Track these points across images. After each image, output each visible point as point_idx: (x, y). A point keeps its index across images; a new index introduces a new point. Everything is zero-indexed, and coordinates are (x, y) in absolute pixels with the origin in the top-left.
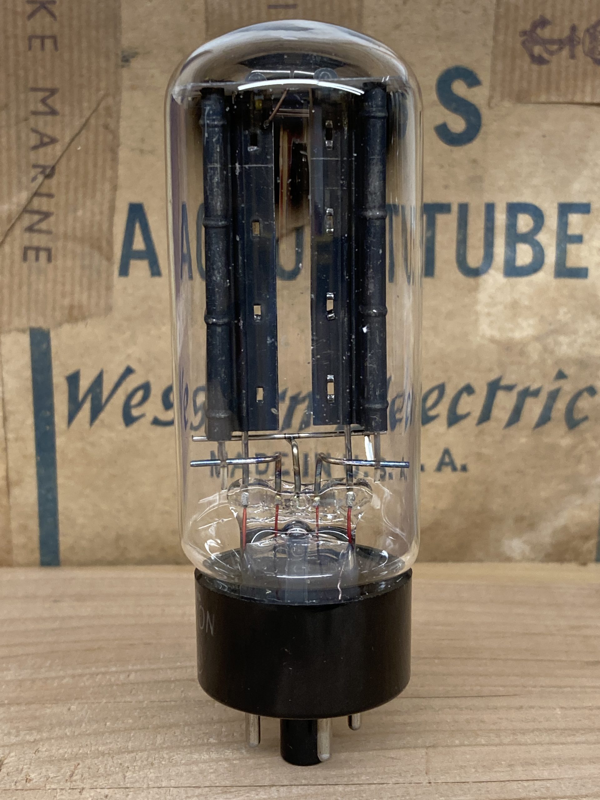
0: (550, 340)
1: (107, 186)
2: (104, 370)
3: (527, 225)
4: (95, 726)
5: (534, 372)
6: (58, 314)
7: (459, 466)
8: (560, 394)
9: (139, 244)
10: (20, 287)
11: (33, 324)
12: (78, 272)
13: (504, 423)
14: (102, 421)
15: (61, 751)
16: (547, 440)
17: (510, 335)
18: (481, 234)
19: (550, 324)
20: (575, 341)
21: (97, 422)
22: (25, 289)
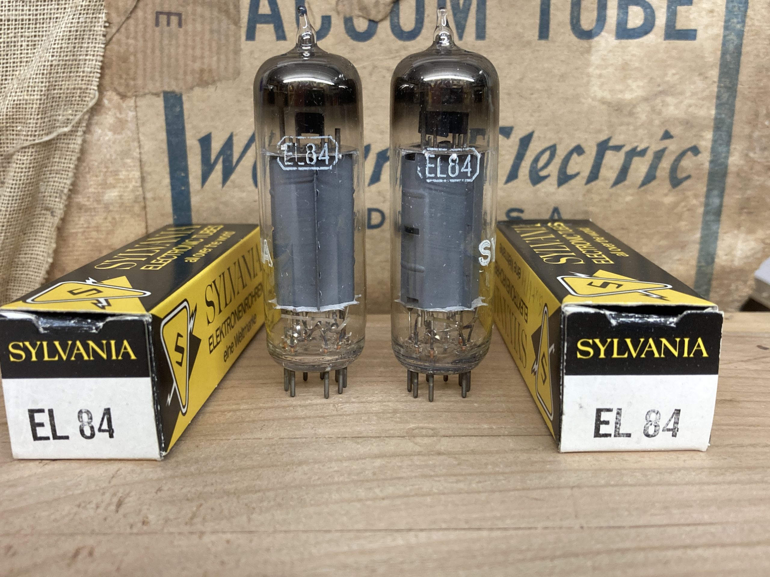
0: (658, 101)
2: (234, 133)
4: (223, 463)
5: (641, 132)
6: (189, 78)
8: (666, 153)
9: (265, 8)
10: (153, 51)
11: (166, 89)
12: (207, 36)
13: (612, 182)
14: (233, 182)
15: (185, 490)
16: (650, 198)
17: (620, 96)
19: (659, 85)
20: (681, 102)
21: (228, 183)
22: (158, 53)
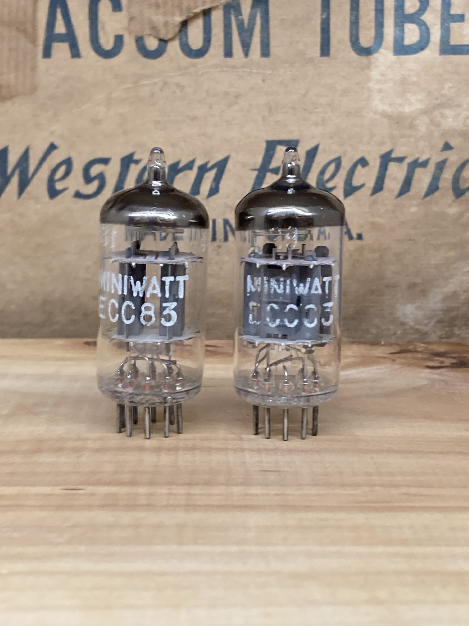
0: (436, 113)
2: (30, 148)
3: (414, 6)
5: (422, 144)
7: (355, 236)
8: (448, 164)
9: (60, 28)
12: (6, 54)
13: (396, 192)
14: (29, 194)
16: (435, 208)
17: (400, 109)
18: (372, 14)
19: (437, 99)
20: (459, 114)
21: (24, 195)
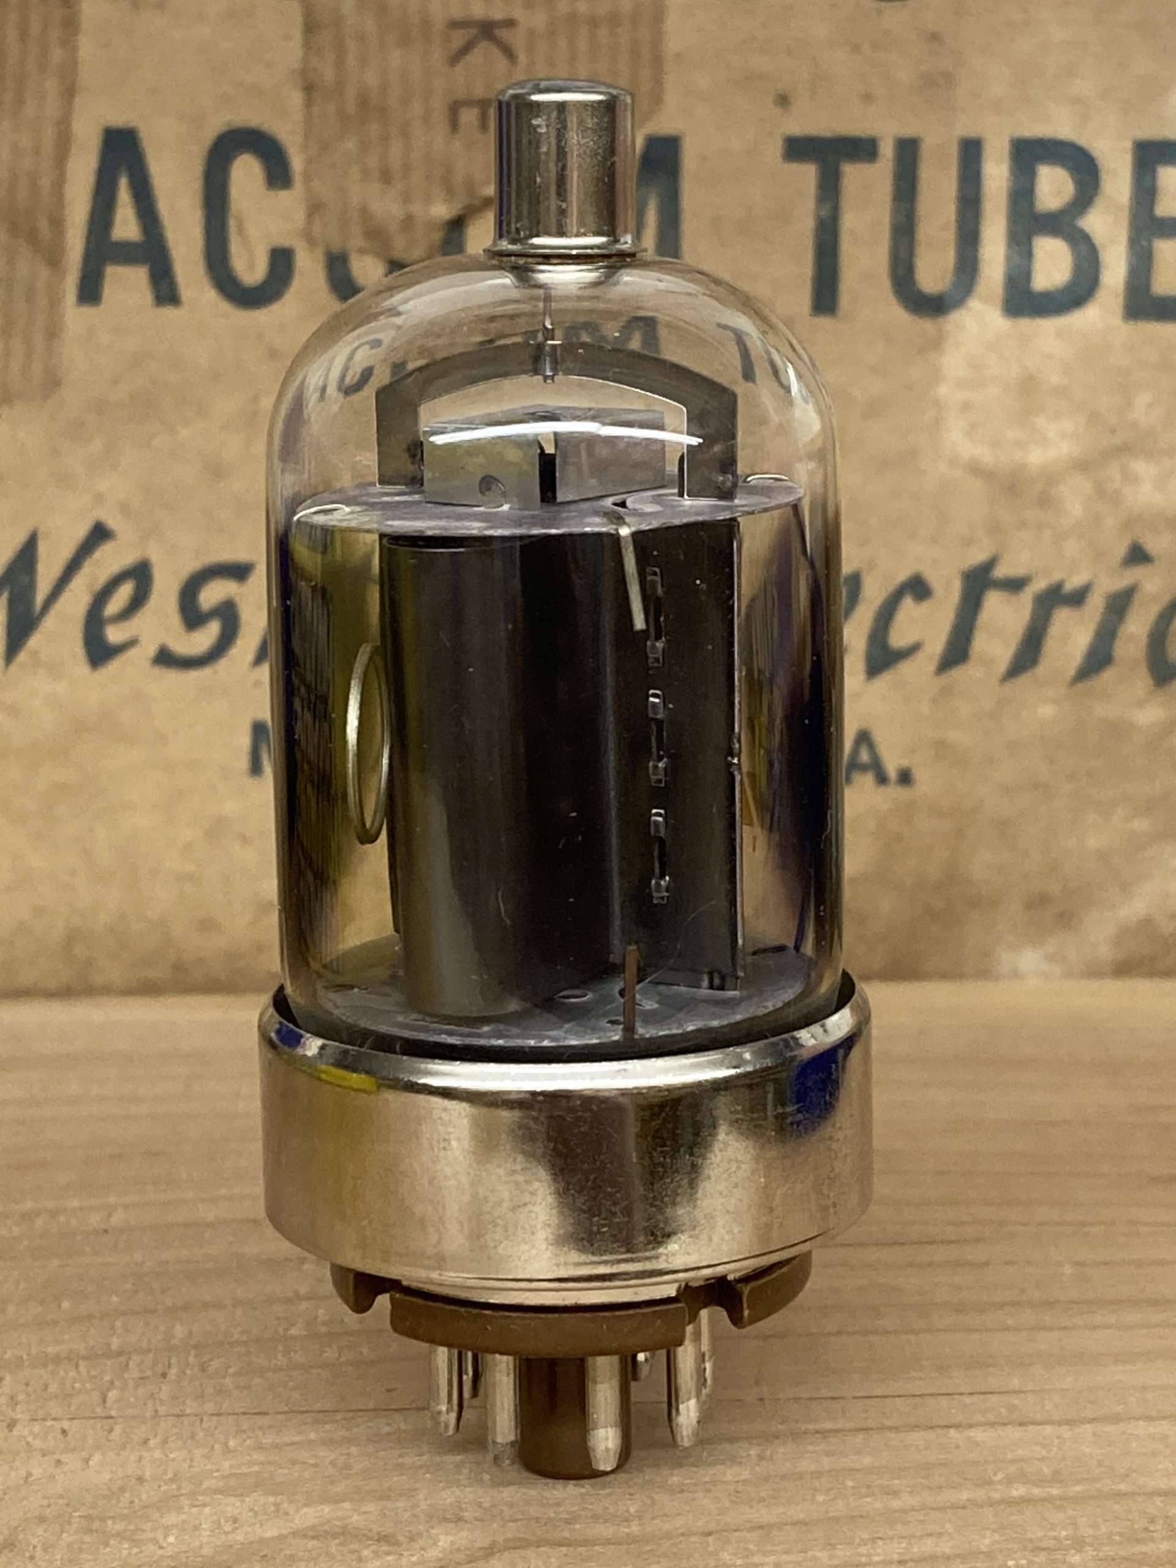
0: (1113, 472)
1: (52, 86)
2: (40, 532)
3: (1060, 193)
4: (38, 1310)
5: (1072, 547)
7: (892, 774)
8: (1137, 600)
13: (1001, 669)
14: (35, 654)
16: (1102, 710)
17: (1017, 457)
18: (949, 212)
19: (1113, 431)
21: (22, 657)
